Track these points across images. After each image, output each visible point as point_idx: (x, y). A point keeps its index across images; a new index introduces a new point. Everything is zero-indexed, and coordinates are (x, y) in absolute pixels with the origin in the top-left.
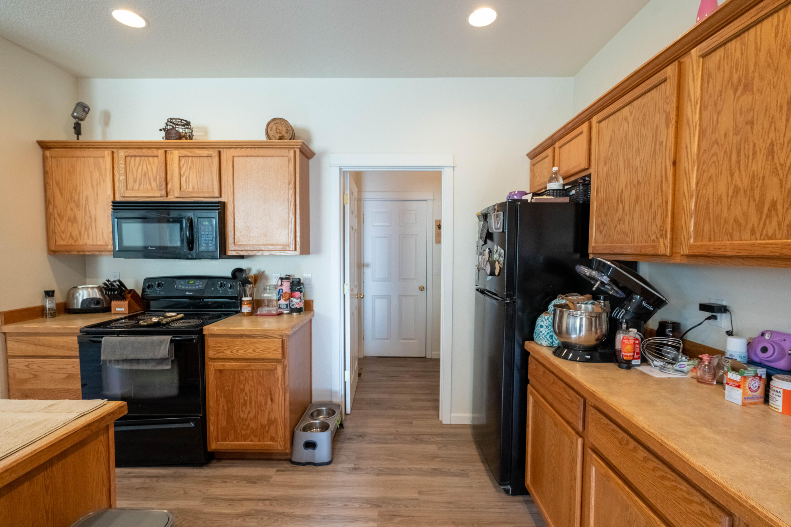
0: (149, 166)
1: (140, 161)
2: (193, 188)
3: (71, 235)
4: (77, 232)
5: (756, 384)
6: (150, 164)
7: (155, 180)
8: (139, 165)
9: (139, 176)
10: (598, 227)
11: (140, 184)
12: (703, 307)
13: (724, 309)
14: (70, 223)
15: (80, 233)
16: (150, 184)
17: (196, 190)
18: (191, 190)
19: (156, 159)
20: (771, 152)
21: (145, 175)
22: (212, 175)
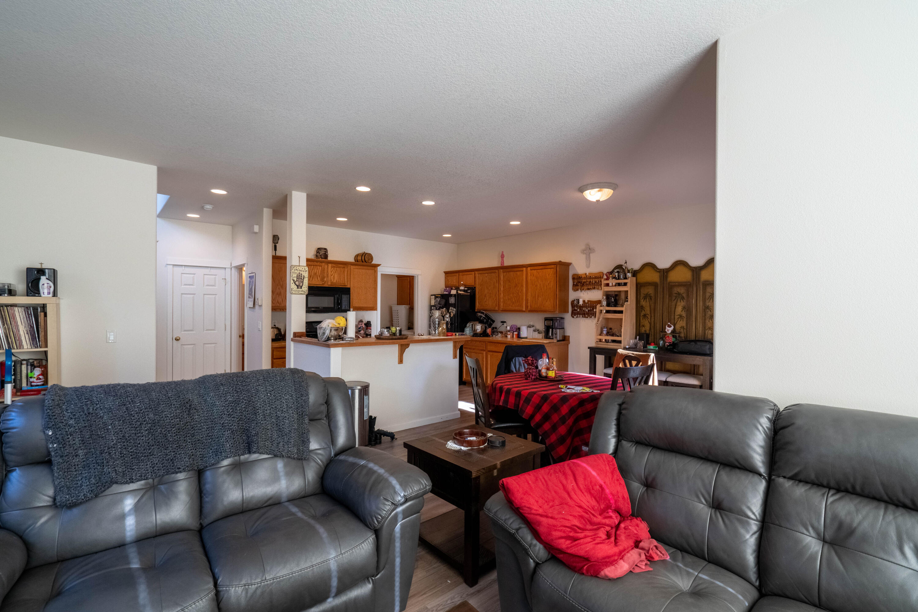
0: (317, 270)
1: (313, 267)
2: (336, 281)
3: (278, 301)
4: (281, 300)
5: (512, 334)
6: (318, 269)
7: (320, 277)
8: (313, 269)
9: (313, 274)
10: (479, 302)
11: (313, 278)
12: (502, 322)
13: (505, 322)
14: (277, 296)
15: (282, 301)
16: (317, 278)
17: (337, 282)
18: (335, 282)
19: (320, 268)
20: (513, 294)
21: (315, 274)
22: (344, 276)
